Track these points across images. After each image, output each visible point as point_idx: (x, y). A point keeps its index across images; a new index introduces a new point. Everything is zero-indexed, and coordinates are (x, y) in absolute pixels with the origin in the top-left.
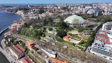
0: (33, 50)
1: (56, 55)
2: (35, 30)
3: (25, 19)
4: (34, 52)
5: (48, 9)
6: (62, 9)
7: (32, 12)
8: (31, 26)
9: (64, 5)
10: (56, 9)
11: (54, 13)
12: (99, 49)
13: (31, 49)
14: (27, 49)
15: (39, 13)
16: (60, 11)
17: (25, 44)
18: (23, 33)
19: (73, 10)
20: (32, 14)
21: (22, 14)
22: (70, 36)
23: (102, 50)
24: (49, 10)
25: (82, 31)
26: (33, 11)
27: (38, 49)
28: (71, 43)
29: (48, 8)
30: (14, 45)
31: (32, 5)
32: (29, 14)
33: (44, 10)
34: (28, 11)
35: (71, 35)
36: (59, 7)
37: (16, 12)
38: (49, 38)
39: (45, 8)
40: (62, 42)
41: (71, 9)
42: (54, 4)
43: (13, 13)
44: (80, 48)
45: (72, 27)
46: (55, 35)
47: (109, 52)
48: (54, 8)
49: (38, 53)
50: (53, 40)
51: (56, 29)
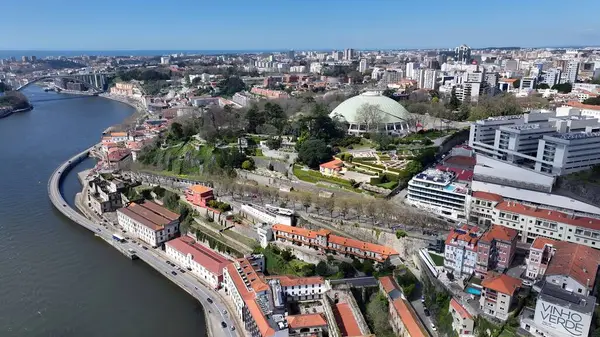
0: (211, 213)
1: (294, 219)
2: (216, 149)
3: (155, 118)
4: (216, 220)
5: (264, 74)
6: (327, 75)
7: (185, 90)
8: (197, 137)
9: (341, 55)
10: (301, 76)
11: (289, 91)
12: (430, 188)
13: (202, 210)
14: (186, 213)
15: (218, 95)
16: (317, 85)
17: (178, 198)
18: (163, 161)
19: (379, 77)
20: (184, 96)
21: (138, 96)
22: (346, 165)
23: (437, 189)
24: (266, 79)
25: (393, 148)
26: (189, 85)
27: (228, 208)
28: (346, 182)
29: (261, 70)
30: (133, 204)
31: (178, 58)
32: (169, 96)
33: (244, 79)
34: (165, 86)
35: (350, 159)
36: (315, 68)
37: (106, 88)
38: (270, 172)
39: (247, 68)
40: (315, 181)
41: (369, 73)
42: (292, 53)
43: (90, 92)
44: (372, 193)
45: (357, 136)
46: (291, 160)
47: (455, 196)
48: (292, 69)
49: (229, 218)
50: (284, 178)
51: (294, 144)
